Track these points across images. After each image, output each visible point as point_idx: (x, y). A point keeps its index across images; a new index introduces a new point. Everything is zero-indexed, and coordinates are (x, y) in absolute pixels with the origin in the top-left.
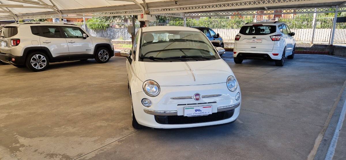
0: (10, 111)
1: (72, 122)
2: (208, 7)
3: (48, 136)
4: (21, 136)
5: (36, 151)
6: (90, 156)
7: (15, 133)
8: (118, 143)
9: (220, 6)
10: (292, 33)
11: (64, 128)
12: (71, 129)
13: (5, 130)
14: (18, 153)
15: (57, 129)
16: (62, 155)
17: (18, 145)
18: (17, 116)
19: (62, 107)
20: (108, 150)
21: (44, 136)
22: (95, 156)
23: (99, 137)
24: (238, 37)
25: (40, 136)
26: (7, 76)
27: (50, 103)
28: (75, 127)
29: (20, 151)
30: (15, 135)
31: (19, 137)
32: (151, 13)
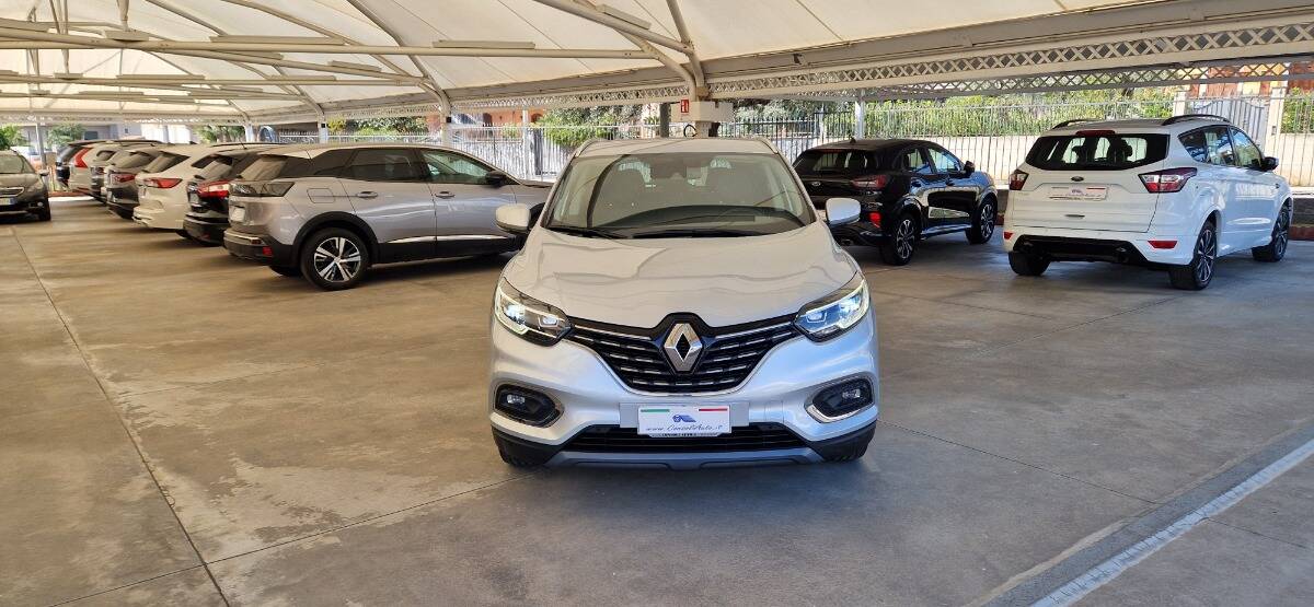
0: (240, 396)
1: (382, 434)
2: (903, 71)
3: (308, 466)
4: (247, 460)
5: (267, 498)
6: (389, 521)
7: (233, 454)
8: (474, 495)
9: (948, 67)
10: (1268, 159)
11: (355, 449)
12: (372, 453)
13: (211, 444)
14: (225, 500)
15: (337, 451)
16: (325, 513)
17: (231, 481)
18: (252, 411)
19: (373, 394)
20: (441, 512)
21: (298, 465)
22: (400, 524)
23: (434, 478)
24: (1020, 177)
25: (290, 465)
26: (262, 300)
27: (347, 382)
28: (384, 449)
29: (231, 495)
30: (232, 457)
31: (239, 462)
32: (716, 96)
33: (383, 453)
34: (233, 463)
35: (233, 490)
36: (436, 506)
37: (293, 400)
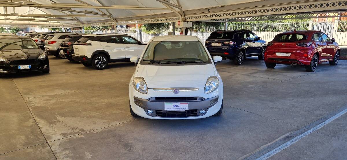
0: (59, 99)
1: (97, 109)
3: (76, 117)
5: (65, 125)
6: (97, 131)
9: (249, 13)
11: (89, 113)
12: (94, 114)
13: (51, 111)
14: (54, 126)
15: (84, 113)
16: (80, 129)
17: (56, 121)
18: (62, 103)
20: (111, 129)
22: (100, 132)
23: (110, 120)
25: (71, 116)
27: (88, 95)
28: (97, 113)
29: (56, 124)
30: (56, 115)
31: (58, 116)
32: (188, 20)
37: (73, 100)
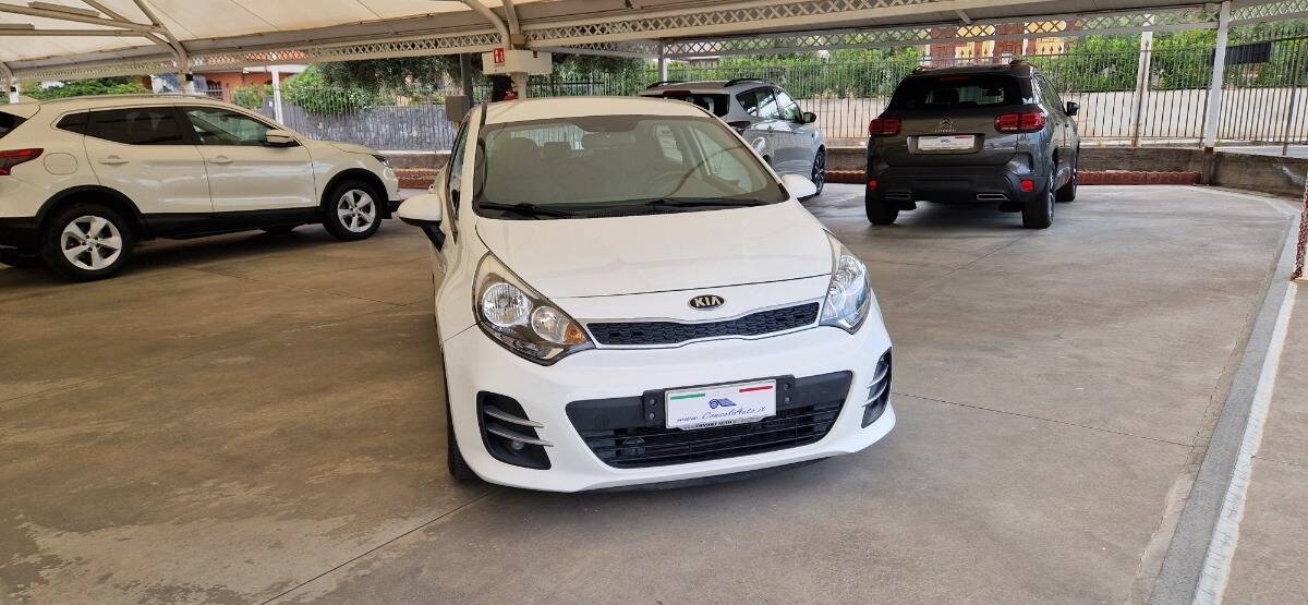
1: (247, 466)
3: (150, 522)
4: (44, 524)
5: (103, 579)
6: (317, 590)
7: (17, 518)
8: (424, 537)
9: (796, 10)
11: (211, 489)
12: (239, 493)
14: (34, 590)
15: (184, 495)
16: (209, 592)
17: (33, 559)
18: (25, 450)
19: (200, 410)
20: (387, 566)
21: (132, 522)
22: (337, 590)
23: (352, 517)
25: (119, 523)
27: (154, 398)
28: (255, 485)
29: (43, 582)
30: (21, 521)
31: (34, 527)
32: (535, 44)
33: (255, 490)
34: (26, 530)
35: (43, 573)
36: (375, 560)
37: (84, 429)
